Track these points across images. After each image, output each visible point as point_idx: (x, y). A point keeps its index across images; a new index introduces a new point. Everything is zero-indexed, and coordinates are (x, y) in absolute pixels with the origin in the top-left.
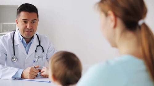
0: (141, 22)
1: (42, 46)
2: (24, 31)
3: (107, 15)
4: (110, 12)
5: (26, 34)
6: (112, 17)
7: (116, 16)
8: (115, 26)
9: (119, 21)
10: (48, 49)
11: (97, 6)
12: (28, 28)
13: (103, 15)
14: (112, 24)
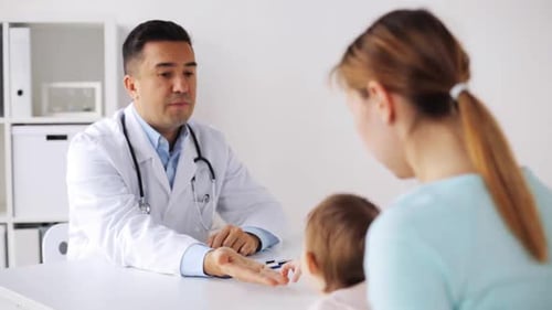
0: (455, 92)
1: (210, 161)
2: (166, 106)
3: (365, 94)
4: (373, 84)
5: (171, 116)
6: (381, 95)
7: (389, 89)
8: (393, 117)
9: (400, 102)
10: (228, 163)
11: (335, 75)
12: (178, 92)
13: (356, 97)
14: (385, 115)
